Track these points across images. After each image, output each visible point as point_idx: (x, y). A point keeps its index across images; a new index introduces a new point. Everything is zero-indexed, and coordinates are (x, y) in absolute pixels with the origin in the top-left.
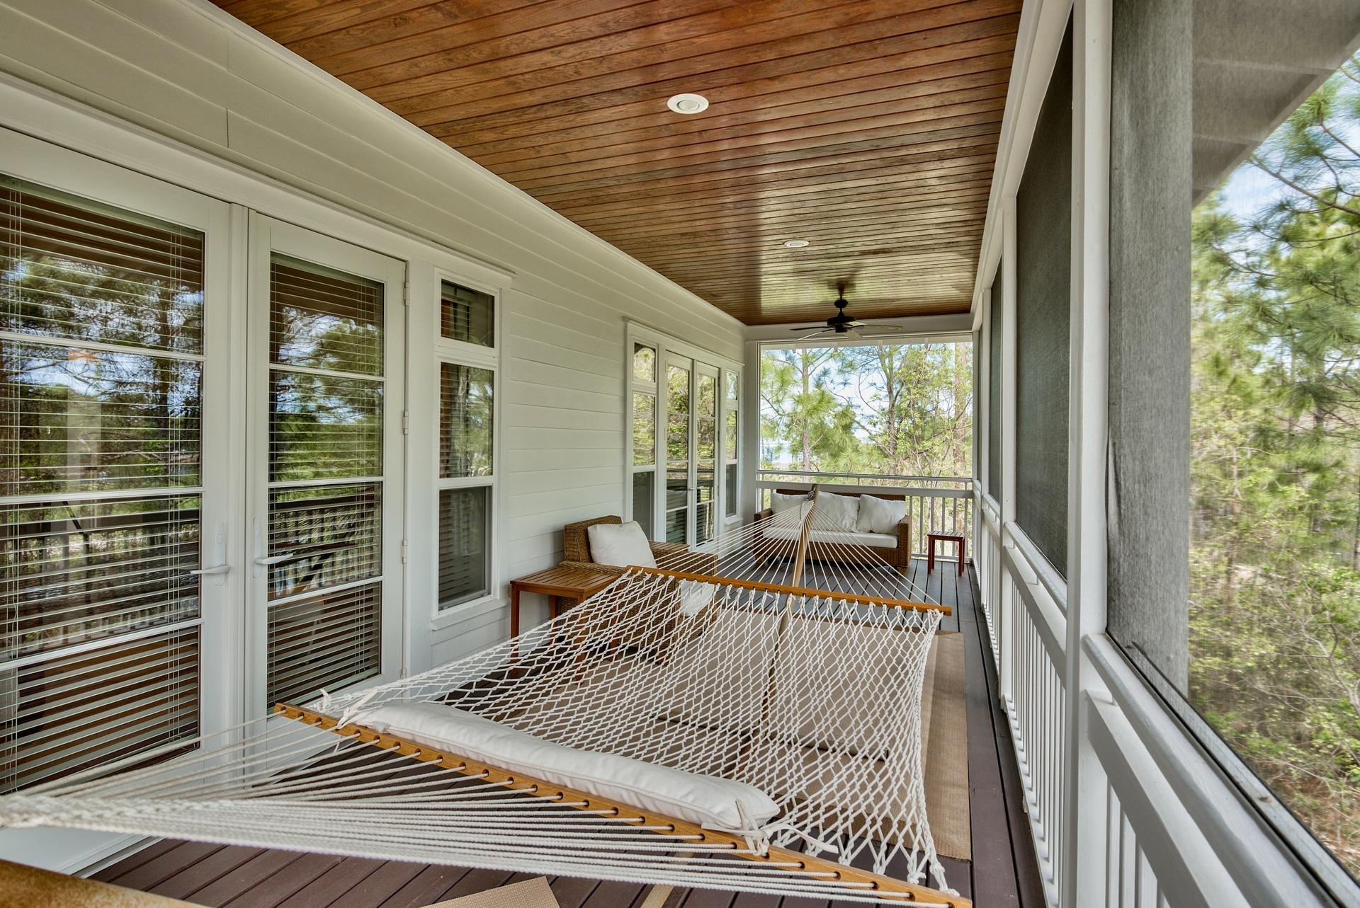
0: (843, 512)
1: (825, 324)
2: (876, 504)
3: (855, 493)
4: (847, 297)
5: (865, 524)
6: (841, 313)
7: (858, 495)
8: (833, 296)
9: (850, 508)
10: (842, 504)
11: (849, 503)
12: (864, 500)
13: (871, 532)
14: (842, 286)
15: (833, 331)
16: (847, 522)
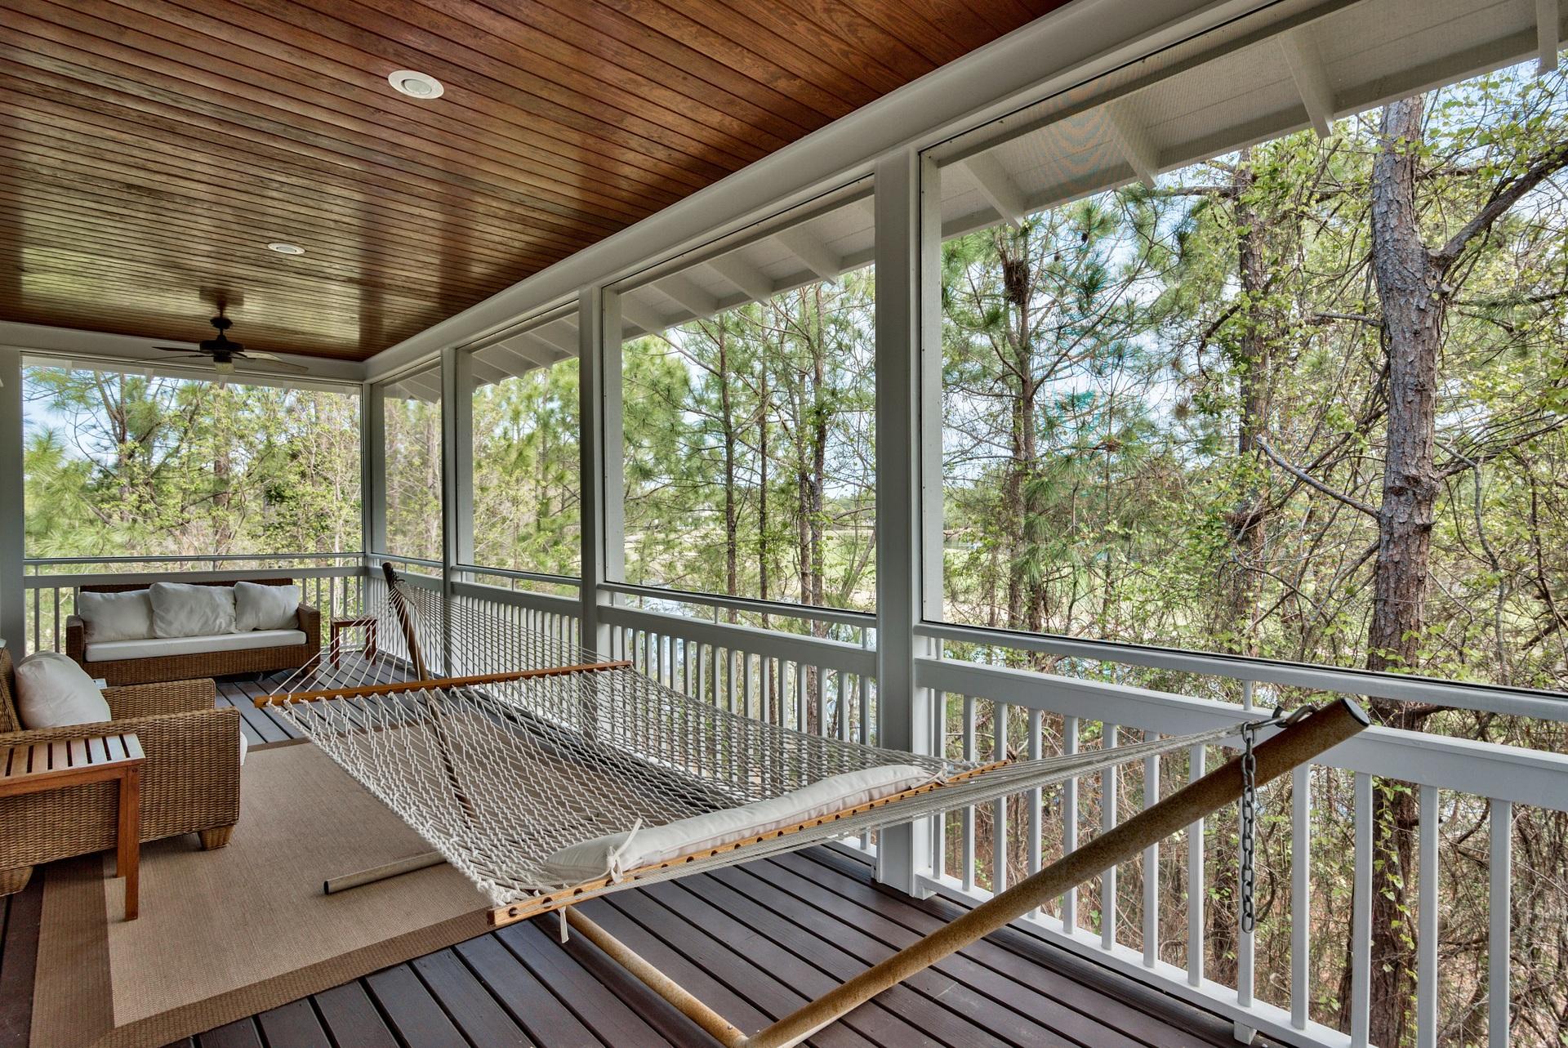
0: (215, 608)
1: (197, 347)
2: (263, 593)
3: (227, 581)
4: (230, 313)
5: (249, 619)
6: (221, 337)
7: (232, 584)
8: (207, 310)
9: (224, 601)
10: (212, 597)
11: (221, 594)
12: (243, 589)
13: (255, 630)
14: (221, 297)
15: (210, 359)
16: (222, 621)
